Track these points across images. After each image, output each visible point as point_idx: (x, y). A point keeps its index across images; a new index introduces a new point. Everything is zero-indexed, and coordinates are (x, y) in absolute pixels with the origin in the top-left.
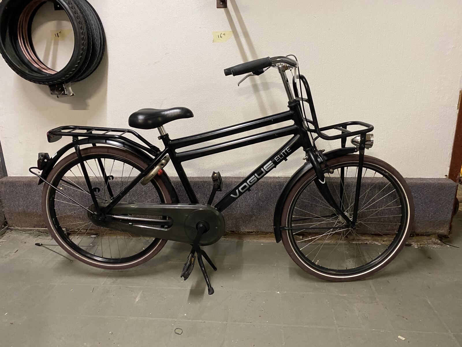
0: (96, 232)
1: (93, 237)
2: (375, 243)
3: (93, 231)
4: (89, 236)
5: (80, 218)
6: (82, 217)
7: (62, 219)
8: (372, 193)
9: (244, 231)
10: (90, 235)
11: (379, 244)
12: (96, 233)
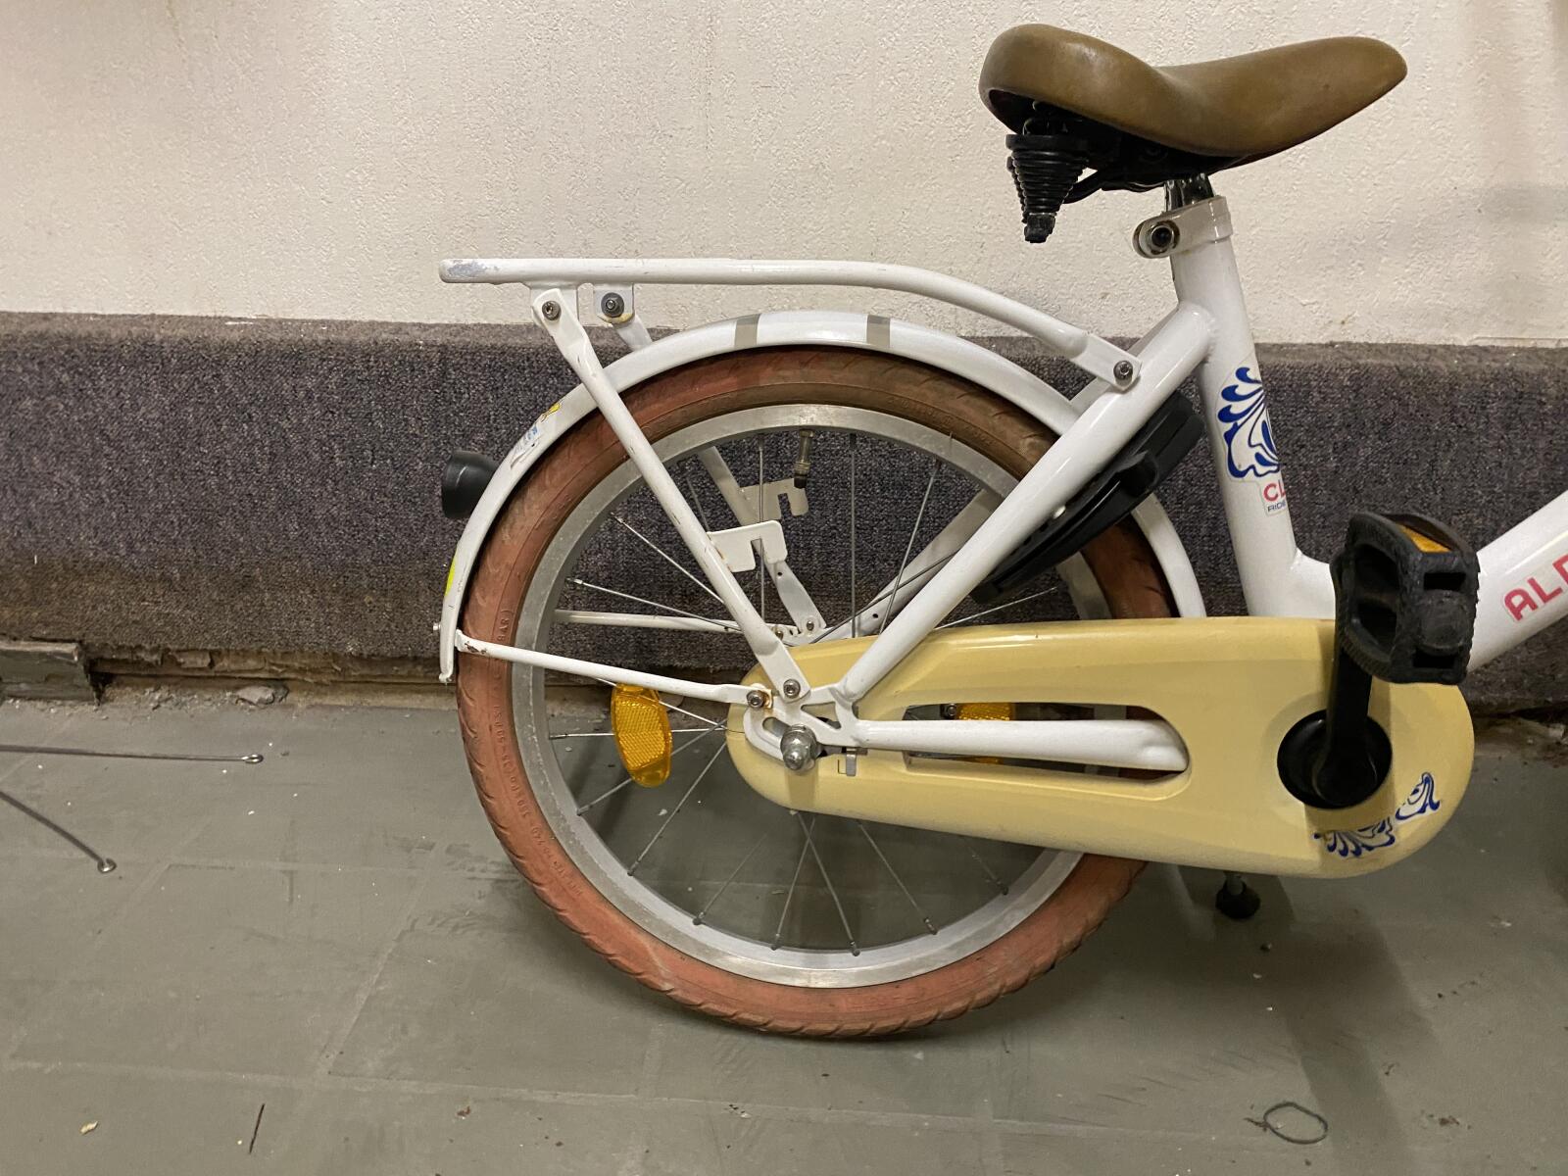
0: (271, 671)
1: (255, 700)
3: (252, 663)
4: (228, 689)
5: (166, 579)
6: (183, 578)
7: (54, 585)
10: (237, 688)
12: (273, 676)
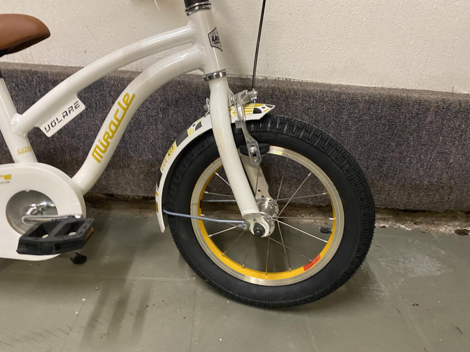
2: (399, 226)
8: (417, 123)
9: (135, 195)
11: (407, 229)
